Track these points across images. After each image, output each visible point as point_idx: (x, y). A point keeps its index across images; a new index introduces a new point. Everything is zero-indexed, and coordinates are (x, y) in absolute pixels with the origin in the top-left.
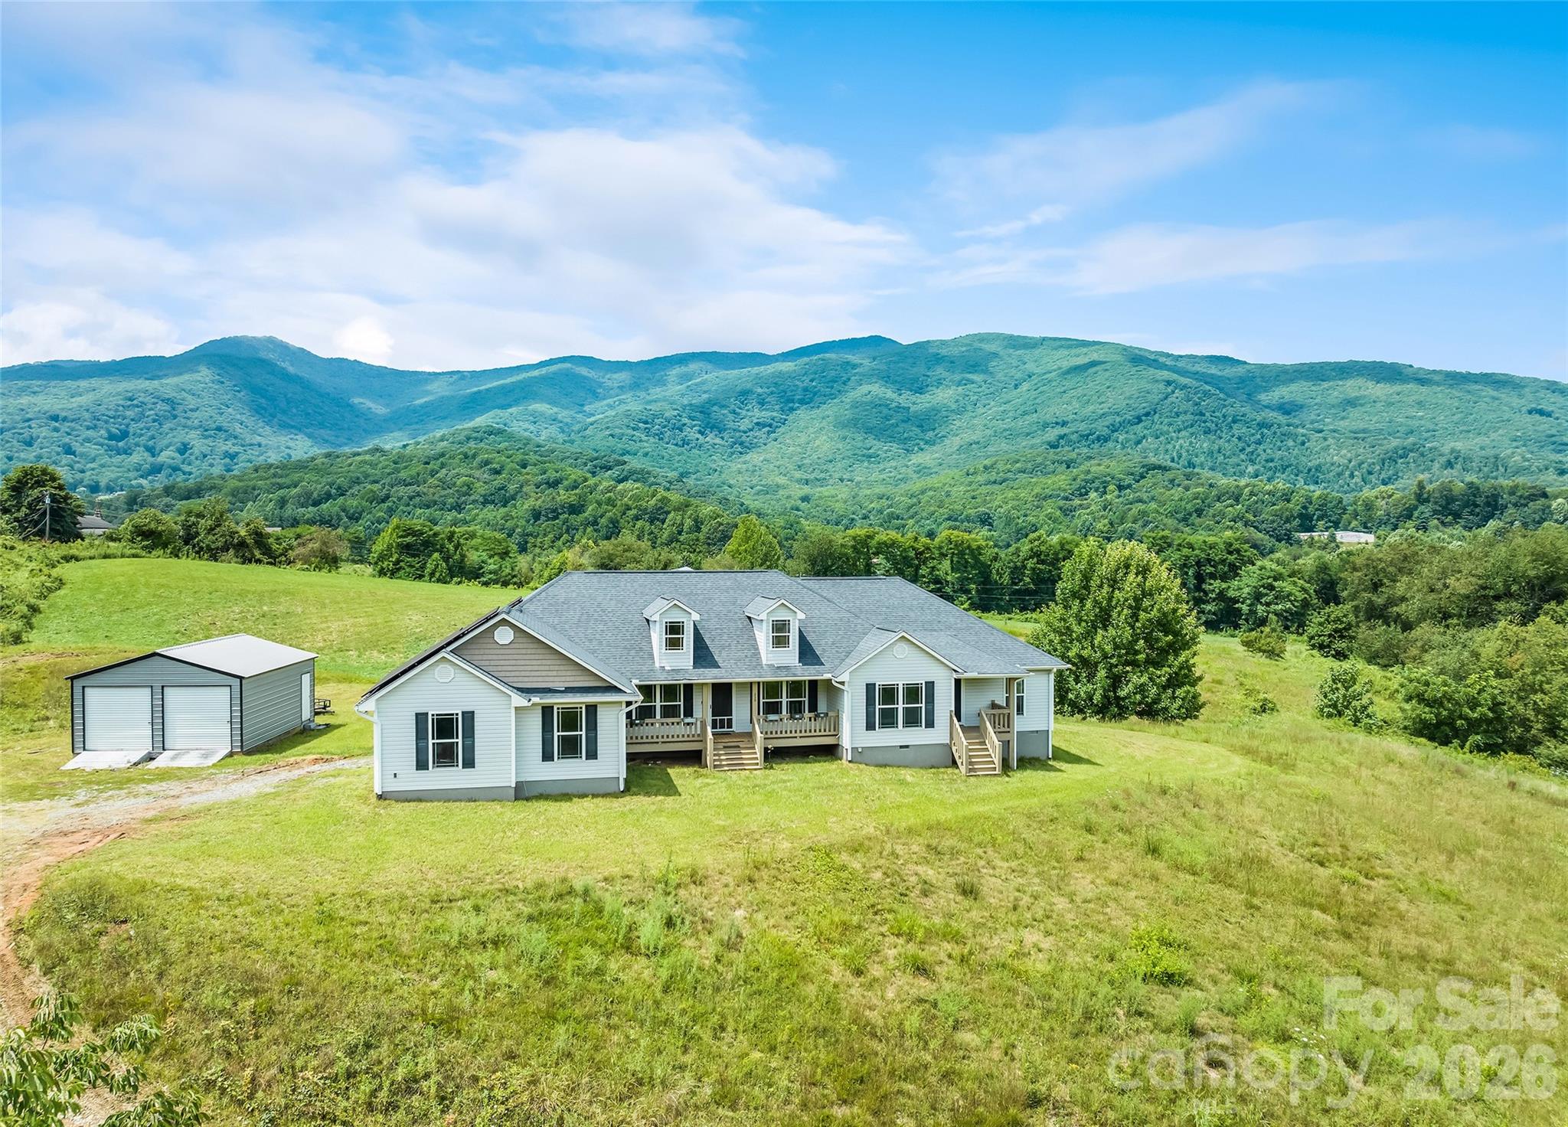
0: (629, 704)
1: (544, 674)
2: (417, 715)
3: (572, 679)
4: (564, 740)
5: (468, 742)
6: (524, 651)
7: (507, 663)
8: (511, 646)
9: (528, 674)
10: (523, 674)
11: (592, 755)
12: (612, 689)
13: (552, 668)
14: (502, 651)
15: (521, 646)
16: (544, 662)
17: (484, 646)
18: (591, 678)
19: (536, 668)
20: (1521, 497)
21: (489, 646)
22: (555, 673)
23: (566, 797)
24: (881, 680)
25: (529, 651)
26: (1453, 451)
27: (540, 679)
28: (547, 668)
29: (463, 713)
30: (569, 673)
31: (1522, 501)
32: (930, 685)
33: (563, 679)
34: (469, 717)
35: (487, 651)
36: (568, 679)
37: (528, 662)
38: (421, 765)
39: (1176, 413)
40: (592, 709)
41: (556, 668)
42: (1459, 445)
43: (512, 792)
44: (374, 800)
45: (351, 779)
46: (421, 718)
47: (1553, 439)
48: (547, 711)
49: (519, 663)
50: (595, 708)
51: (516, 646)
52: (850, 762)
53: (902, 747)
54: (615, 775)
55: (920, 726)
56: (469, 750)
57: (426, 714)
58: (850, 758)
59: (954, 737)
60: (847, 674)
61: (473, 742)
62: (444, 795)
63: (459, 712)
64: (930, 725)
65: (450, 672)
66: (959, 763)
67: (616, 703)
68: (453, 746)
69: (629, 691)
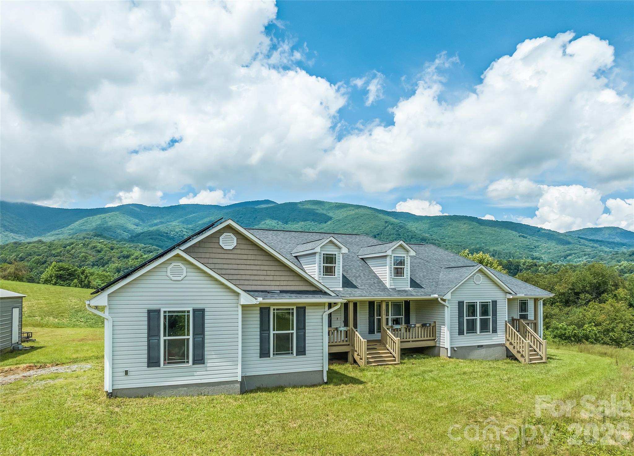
0: (330, 306)
1: (262, 278)
2: (149, 312)
3: (285, 283)
4: (278, 337)
5: (199, 339)
6: (245, 257)
7: (230, 267)
8: (235, 251)
9: (248, 277)
10: (244, 277)
11: (302, 351)
12: (319, 292)
13: (269, 273)
14: (226, 256)
15: (243, 252)
16: (262, 268)
17: (210, 250)
18: (301, 283)
19: (255, 272)
20: (527, 266)
21: (214, 250)
22: (271, 278)
23: (280, 388)
24: (467, 300)
25: (250, 257)
26: (494, 250)
27: (259, 283)
28: (265, 273)
29: (195, 311)
30: (283, 278)
31: (528, 267)
32: (495, 303)
33: (278, 283)
34: (200, 314)
35: (212, 255)
36: (282, 283)
37: (248, 267)
38: (153, 362)
39: (390, 234)
40: (302, 310)
41: (272, 273)
42: (495, 248)
43: (238, 385)
44: (104, 398)
45: (70, 380)
46: (153, 315)
47: (528, 247)
48: (264, 311)
49: (240, 267)
50: (304, 308)
51: (239, 251)
52: (450, 357)
53: (479, 346)
54: (320, 369)
55: (489, 332)
56: (200, 347)
57: (158, 311)
58: (449, 355)
59: (510, 339)
60: (449, 294)
61: (203, 339)
62: (175, 391)
63: (191, 310)
64: (495, 331)
65: (184, 267)
66: (518, 356)
67: (322, 304)
68: (184, 343)
69: (333, 294)
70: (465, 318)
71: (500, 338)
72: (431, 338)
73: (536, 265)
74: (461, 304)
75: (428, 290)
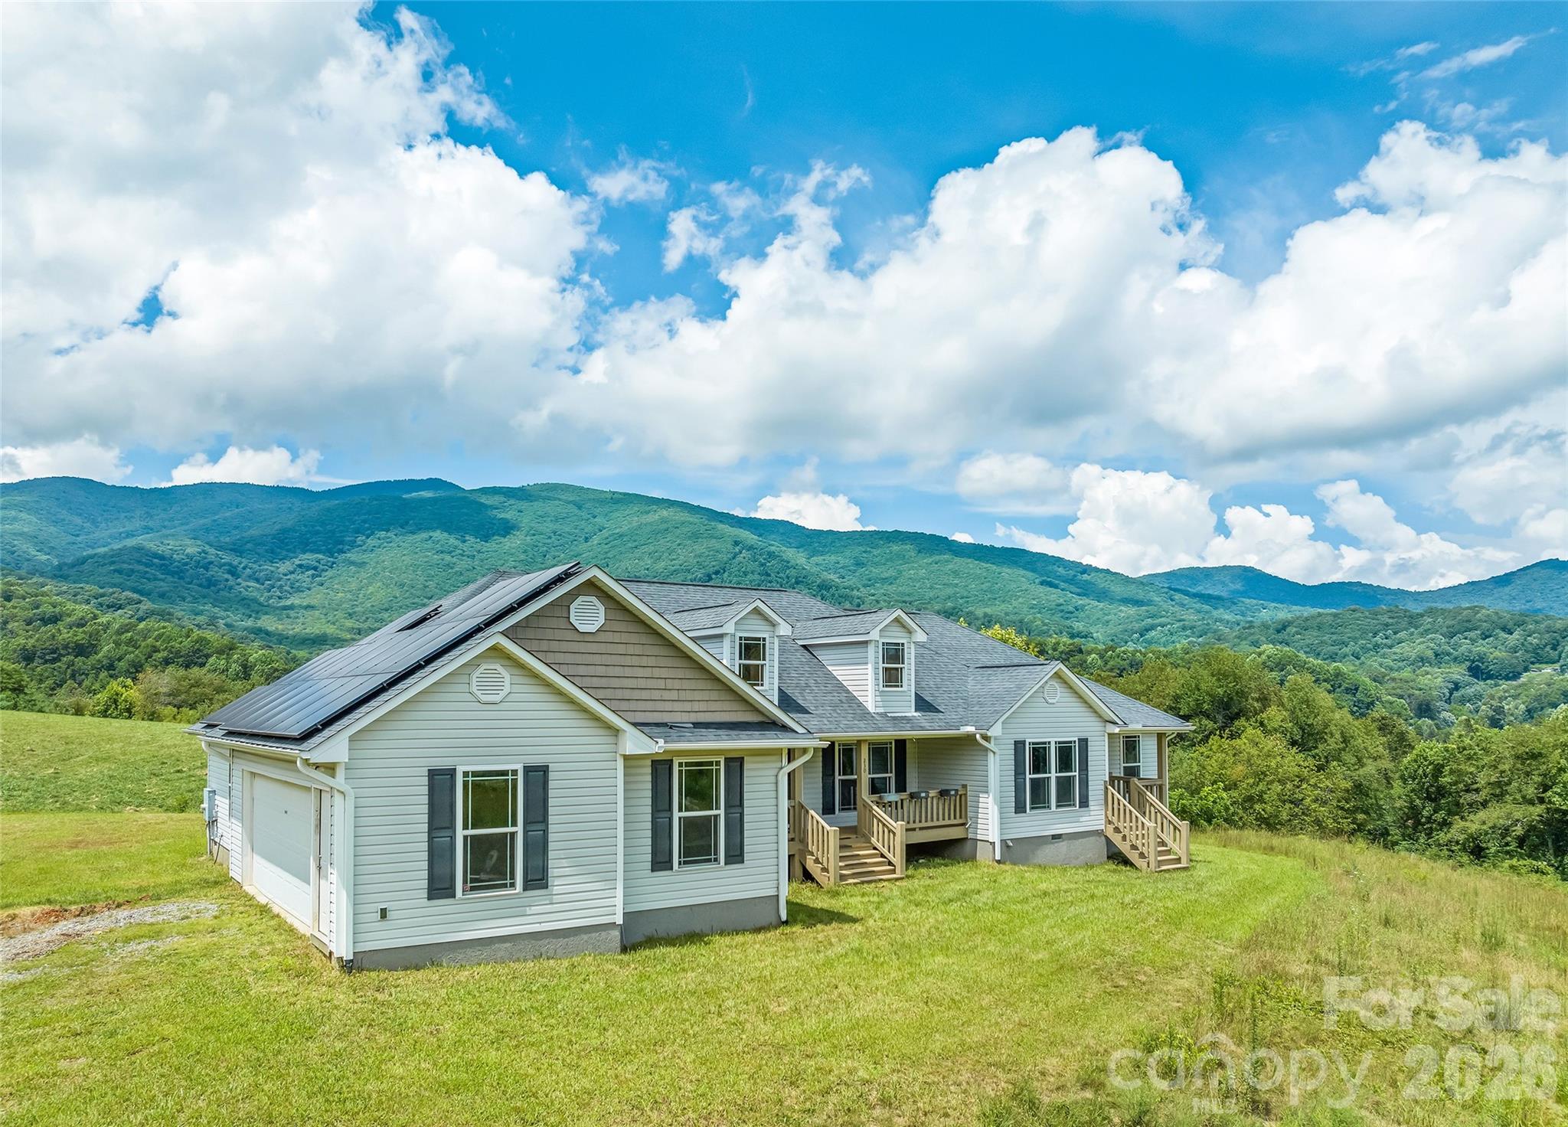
0: (791, 754)
1: (656, 695)
2: (433, 774)
3: (703, 706)
4: (688, 826)
5: (536, 833)
6: (621, 649)
8: (602, 637)
9: (627, 694)
10: (619, 695)
11: (736, 855)
12: (772, 725)
13: (670, 684)
14: (582, 647)
15: (617, 638)
16: (657, 672)
17: (549, 634)
18: (735, 706)
19: (642, 683)
20: (1062, 653)
21: (559, 634)
22: (674, 695)
23: (693, 937)
24: (1031, 738)
25: (631, 649)
27: (649, 706)
28: (661, 684)
29: (528, 770)
30: (698, 696)
31: (1063, 656)
32: (1084, 743)
33: (688, 706)
34: (537, 776)
35: (555, 646)
36: (696, 706)
37: (628, 672)
38: (439, 887)
39: (744, 573)
40: (736, 764)
41: (677, 684)
43: (616, 933)
44: (334, 973)
46: (440, 781)
47: (1062, 607)
48: (661, 768)
49: (612, 671)
50: (741, 760)
51: (609, 637)
52: (999, 862)
53: (1055, 837)
54: (773, 892)
55: (1074, 805)
56: (537, 849)
57: (452, 773)
58: (998, 857)
59: (1115, 819)
60: (999, 725)
61: (545, 832)
62: (487, 952)
63: (519, 767)
64: (1084, 803)
65: (505, 674)
66: (1133, 856)
67: (775, 752)
68: (503, 843)
69: (800, 730)
70: (1028, 777)
71: (1094, 818)
72: (958, 821)
73: (1081, 651)
74: (1019, 745)
75: (951, 716)
